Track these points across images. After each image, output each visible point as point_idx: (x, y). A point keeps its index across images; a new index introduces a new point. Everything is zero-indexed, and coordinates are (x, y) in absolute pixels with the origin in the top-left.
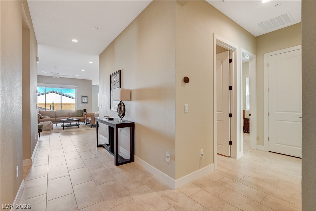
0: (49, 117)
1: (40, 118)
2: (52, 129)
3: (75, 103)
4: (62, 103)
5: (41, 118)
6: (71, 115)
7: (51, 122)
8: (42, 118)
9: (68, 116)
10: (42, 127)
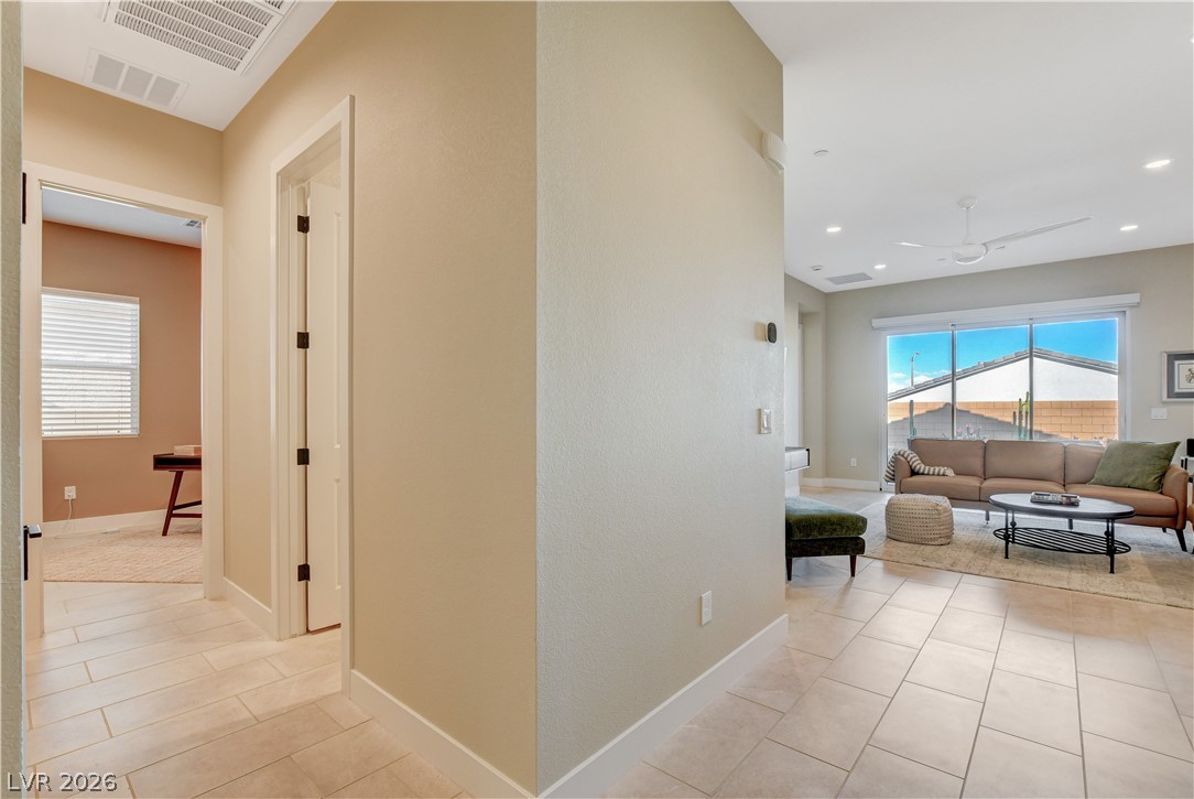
0: (950, 472)
1: (908, 472)
2: (944, 541)
3: (1116, 399)
4: (1035, 399)
5: (914, 473)
6: (1076, 471)
7: (944, 502)
8: (918, 474)
9: (1058, 475)
10: (863, 529)
